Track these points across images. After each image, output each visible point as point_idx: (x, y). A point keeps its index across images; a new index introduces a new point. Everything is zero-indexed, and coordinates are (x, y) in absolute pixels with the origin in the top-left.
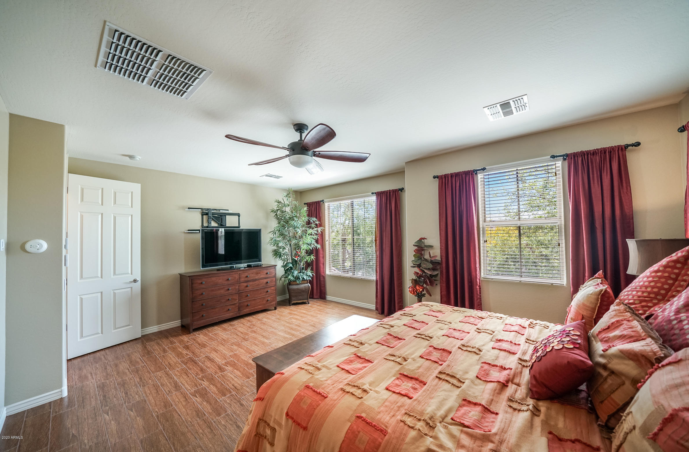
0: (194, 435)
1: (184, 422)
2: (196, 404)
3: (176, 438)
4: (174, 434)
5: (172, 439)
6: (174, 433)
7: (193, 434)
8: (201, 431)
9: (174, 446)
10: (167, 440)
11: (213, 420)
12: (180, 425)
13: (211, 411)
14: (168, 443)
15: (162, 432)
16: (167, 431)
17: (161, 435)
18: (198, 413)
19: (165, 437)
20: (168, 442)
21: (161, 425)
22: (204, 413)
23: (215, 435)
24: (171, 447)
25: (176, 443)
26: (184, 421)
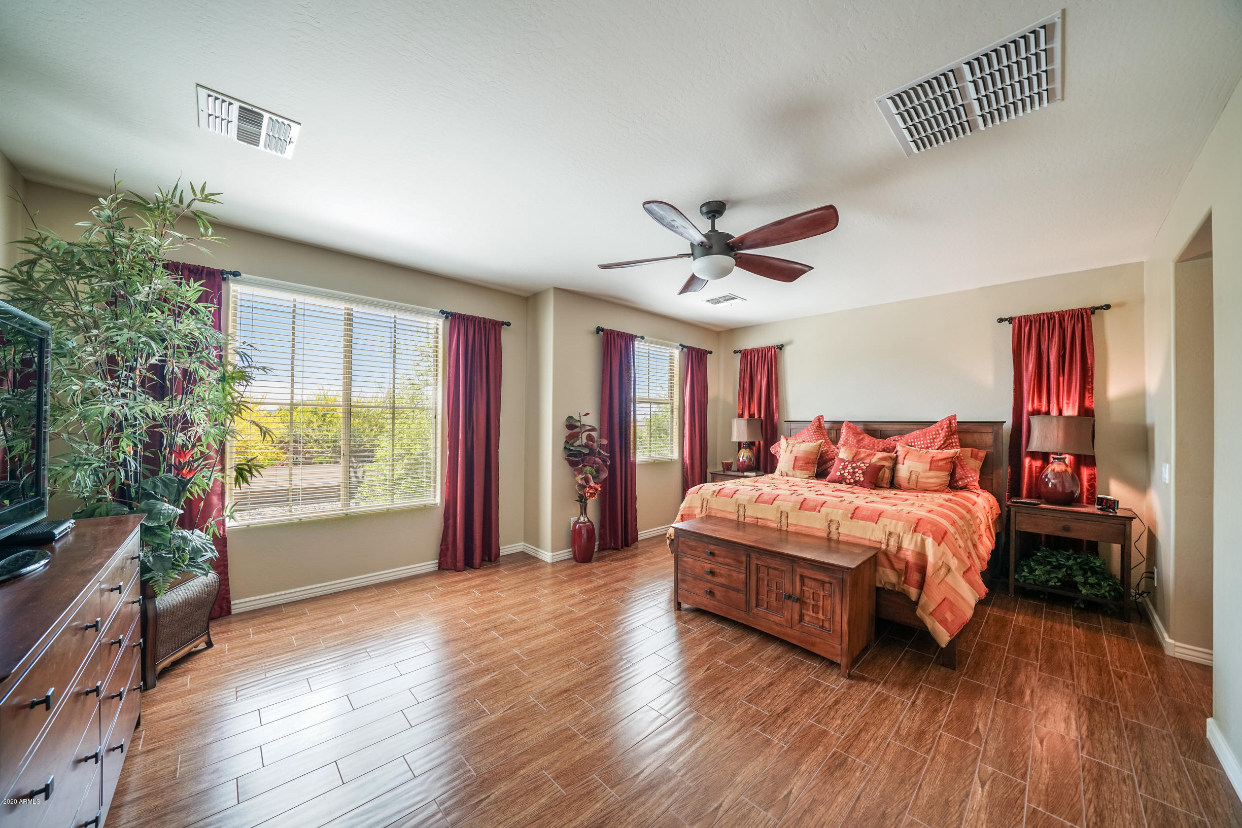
0: (885, 750)
1: (870, 780)
2: (814, 782)
3: (907, 774)
4: (902, 781)
5: (913, 779)
6: (900, 784)
7: (885, 753)
8: (871, 744)
9: (921, 769)
10: (921, 785)
11: (839, 738)
12: (880, 783)
13: (821, 749)
14: (923, 780)
15: (912, 806)
16: (905, 798)
17: (919, 803)
18: (837, 766)
19: (918, 793)
20: (922, 782)
21: (900, 821)
22: (831, 757)
23: (867, 723)
24: (926, 772)
25: (915, 768)
26: (867, 782)
